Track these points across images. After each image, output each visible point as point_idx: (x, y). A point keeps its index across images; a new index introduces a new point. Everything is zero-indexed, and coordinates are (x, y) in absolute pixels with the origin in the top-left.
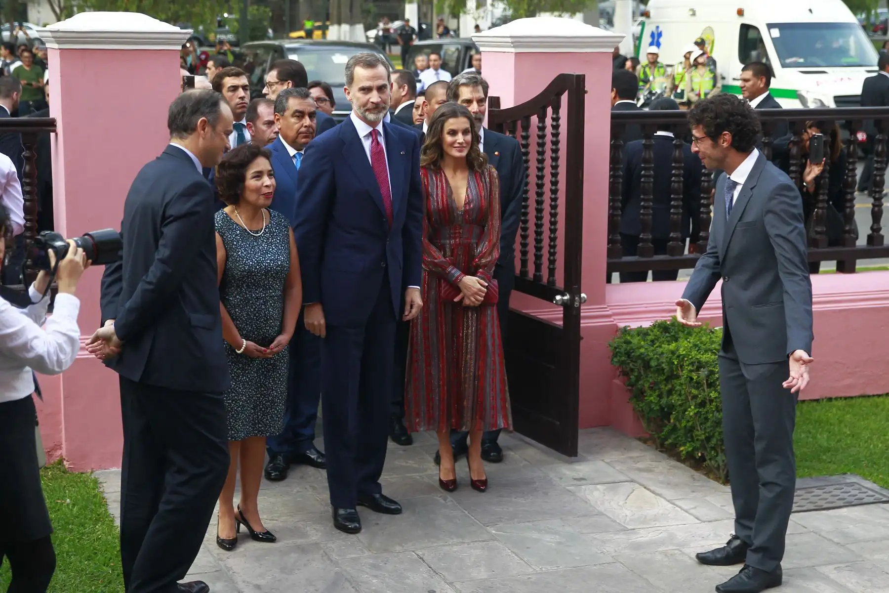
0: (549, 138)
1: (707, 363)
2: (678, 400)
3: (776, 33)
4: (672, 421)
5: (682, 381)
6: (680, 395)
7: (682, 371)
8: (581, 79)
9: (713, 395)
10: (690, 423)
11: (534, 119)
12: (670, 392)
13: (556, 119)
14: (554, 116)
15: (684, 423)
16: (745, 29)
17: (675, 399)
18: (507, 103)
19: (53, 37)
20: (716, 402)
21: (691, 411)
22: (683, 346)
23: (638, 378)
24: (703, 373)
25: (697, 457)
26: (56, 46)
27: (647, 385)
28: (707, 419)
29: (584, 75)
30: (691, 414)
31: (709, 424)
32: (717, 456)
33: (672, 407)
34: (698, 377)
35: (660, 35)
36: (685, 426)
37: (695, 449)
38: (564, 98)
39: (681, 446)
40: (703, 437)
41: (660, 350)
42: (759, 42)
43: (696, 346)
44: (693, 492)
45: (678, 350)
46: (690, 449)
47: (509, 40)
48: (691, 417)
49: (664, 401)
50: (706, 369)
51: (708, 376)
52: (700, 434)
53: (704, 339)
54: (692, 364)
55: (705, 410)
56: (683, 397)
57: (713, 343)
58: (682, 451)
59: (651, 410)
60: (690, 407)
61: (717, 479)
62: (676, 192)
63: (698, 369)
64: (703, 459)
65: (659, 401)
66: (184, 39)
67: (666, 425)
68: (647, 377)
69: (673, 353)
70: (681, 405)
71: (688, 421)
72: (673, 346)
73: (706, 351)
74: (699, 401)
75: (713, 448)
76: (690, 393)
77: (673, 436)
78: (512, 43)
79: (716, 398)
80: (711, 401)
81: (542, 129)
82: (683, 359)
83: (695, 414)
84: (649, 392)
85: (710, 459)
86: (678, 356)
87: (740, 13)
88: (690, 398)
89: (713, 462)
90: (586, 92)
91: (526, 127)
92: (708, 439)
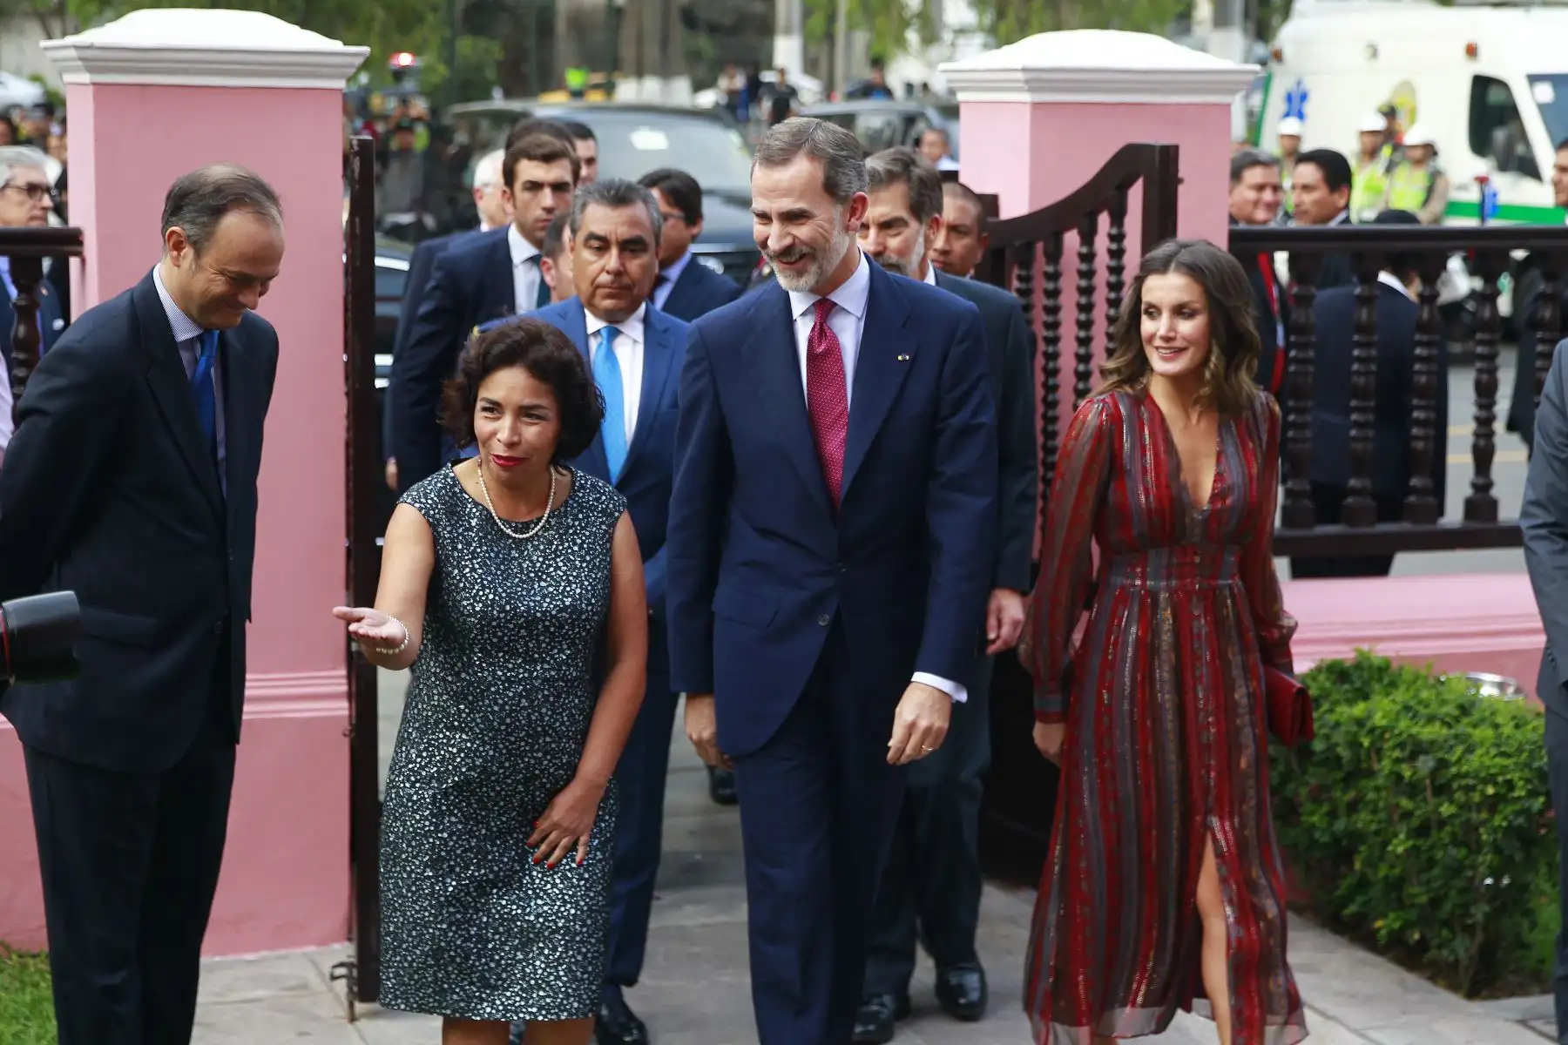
0: (1102, 277)
1: (1432, 743)
2: (1372, 821)
3: (1545, 93)
4: (1358, 866)
5: (1380, 781)
6: (1375, 811)
7: (1380, 760)
8: (1170, 155)
9: (1446, 809)
10: (1397, 871)
11: (1072, 239)
12: (1353, 807)
13: (1118, 238)
14: (1114, 231)
15: (1382, 872)
16: (1482, 84)
17: (1363, 819)
18: (1014, 206)
19: (81, 59)
20: (1453, 825)
21: (1399, 846)
22: (1381, 709)
23: (1286, 778)
24: (1425, 764)
25: (1411, 942)
26: (86, 78)
27: (1304, 791)
28: (1431, 863)
29: (1176, 148)
30: (1400, 850)
31: (1436, 871)
32: (1453, 939)
33: (1356, 837)
34: (1415, 773)
35: (1304, 97)
36: (1386, 877)
37: (1408, 926)
38: (1135, 195)
39: (1376, 918)
40: (1424, 899)
41: (1331, 718)
42: (1509, 113)
43: (1407, 708)
44: (1404, 1013)
45: (1369, 717)
46: (1397, 925)
47: (1020, 76)
48: (1398, 857)
49: (1340, 825)
50: (1430, 757)
51: (1434, 773)
52: (1418, 893)
53: (1424, 694)
54: (1401, 746)
55: (1429, 842)
56: (1382, 815)
57: (1444, 702)
58: (1379, 929)
59: (1314, 843)
60: (1396, 835)
61: (1453, 987)
62: (1360, 393)
63: (1413, 757)
64: (1423, 945)
65: (1331, 825)
66: (350, 66)
67: (1345, 876)
68: (1304, 772)
69: (1360, 723)
70: (1377, 833)
71: (1392, 867)
72: (1359, 709)
73: (1431, 719)
74: (1415, 822)
75: (1446, 923)
76: (1397, 806)
77: (1360, 899)
78: (1027, 81)
79: (1451, 816)
80: (1442, 823)
81: (1088, 258)
82: (1382, 735)
83: (1408, 852)
84: (1309, 806)
85: (1440, 947)
86: (1372, 731)
87: (1472, 51)
88: (1396, 817)
89: (1445, 953)
90: (1180, 181)
91: (1054, 255)
92: (1435, 903)
